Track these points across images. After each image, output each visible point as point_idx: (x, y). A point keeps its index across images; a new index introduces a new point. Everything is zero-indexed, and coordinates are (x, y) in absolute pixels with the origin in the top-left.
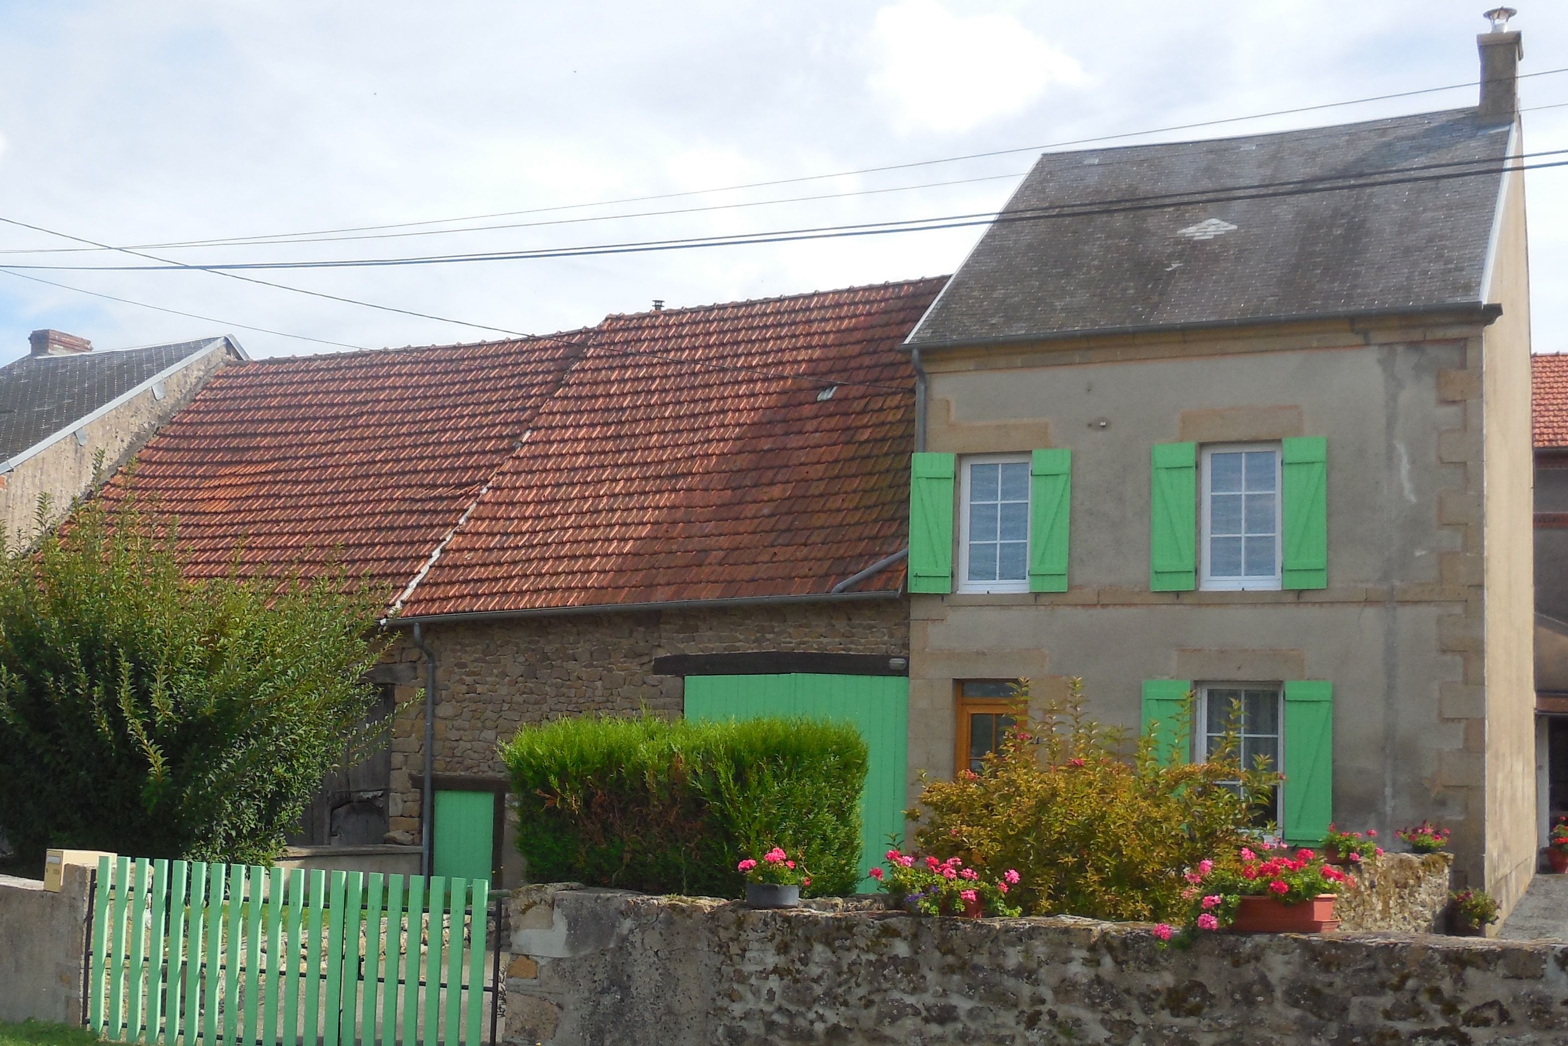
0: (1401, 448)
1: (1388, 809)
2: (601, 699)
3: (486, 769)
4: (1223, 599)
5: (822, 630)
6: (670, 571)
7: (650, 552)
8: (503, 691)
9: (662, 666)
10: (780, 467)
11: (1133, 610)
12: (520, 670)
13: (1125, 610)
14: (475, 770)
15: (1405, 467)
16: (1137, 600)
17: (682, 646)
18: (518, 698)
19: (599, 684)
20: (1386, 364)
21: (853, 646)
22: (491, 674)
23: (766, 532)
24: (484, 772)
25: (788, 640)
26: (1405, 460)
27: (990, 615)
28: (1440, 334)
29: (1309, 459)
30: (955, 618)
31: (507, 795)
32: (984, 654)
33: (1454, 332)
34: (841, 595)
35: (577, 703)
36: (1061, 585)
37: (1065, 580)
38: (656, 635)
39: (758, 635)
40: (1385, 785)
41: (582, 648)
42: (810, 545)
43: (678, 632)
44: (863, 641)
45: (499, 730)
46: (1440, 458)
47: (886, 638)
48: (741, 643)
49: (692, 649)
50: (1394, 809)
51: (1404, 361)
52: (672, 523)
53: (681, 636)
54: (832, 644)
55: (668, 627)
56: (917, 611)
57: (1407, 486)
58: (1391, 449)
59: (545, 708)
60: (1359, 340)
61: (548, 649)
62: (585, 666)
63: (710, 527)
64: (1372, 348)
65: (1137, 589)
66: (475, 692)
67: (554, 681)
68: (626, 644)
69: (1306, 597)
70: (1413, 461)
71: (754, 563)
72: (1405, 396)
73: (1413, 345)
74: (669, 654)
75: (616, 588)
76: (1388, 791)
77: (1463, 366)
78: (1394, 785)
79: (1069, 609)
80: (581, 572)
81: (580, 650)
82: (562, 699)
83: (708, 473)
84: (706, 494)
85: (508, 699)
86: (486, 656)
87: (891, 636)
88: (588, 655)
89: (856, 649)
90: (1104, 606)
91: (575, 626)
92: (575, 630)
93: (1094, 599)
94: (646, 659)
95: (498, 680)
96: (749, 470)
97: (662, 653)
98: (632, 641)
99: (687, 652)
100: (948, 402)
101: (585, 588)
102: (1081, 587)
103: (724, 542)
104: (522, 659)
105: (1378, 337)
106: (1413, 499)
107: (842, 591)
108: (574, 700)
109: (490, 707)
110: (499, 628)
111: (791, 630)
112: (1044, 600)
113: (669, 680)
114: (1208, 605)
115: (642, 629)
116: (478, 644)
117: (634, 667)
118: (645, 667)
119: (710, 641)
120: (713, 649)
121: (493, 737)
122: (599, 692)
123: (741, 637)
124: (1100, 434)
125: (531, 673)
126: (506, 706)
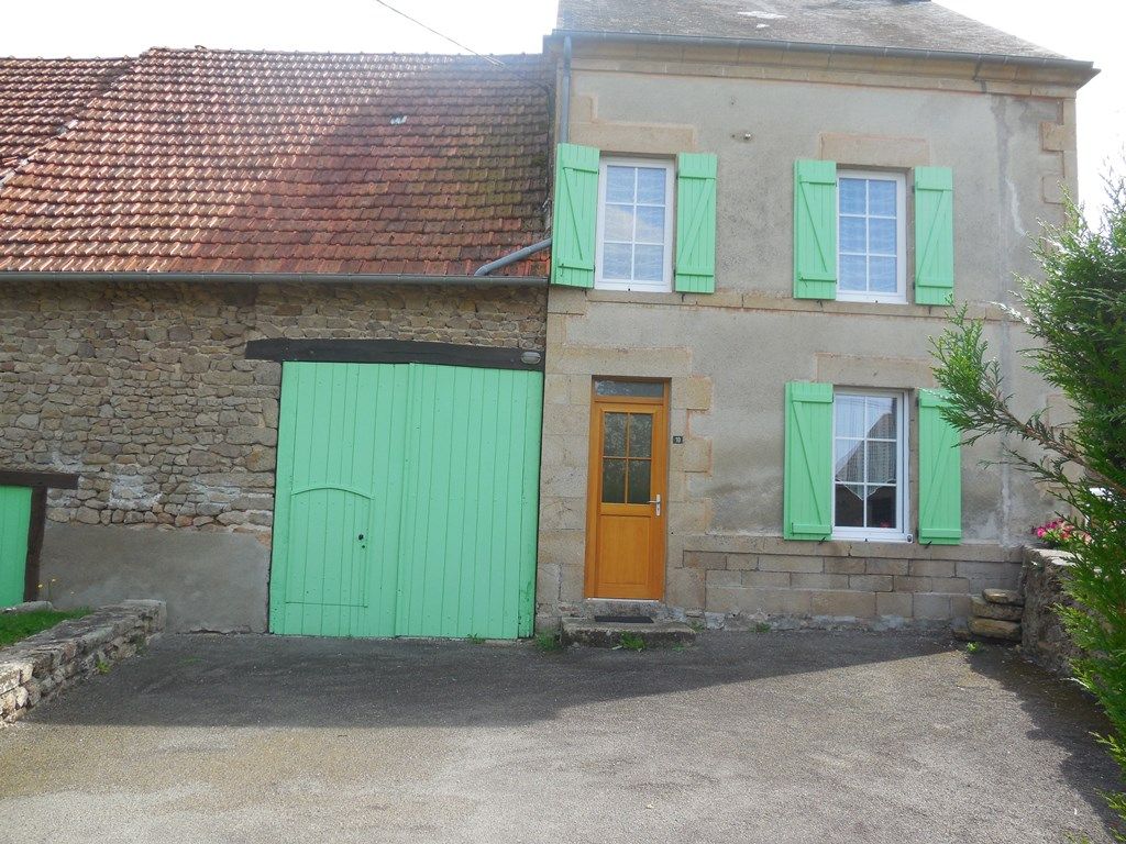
0: (1012, 186)
1: (1006, 509)
2: (179, 383)
3: (23, 459)
4: (858, 310)
5: (447, 320)
6: (270, 246)
7: (242, 228)
8: (52, 369)
9: (256, 350)
10: (369, 170)
11: (775, 315)
12: (71, 347)
13: (768, 314)
14: (7, 460)
15: (1015, 203)
16: (779, 305)
17: (281, 329)
18: (70, 379)
19: (177, 366)
20: (998, 112)
21: (480, 338)
22: (35, 351)
23: (374, 220)
24: (19, 463)
25: (408, 328)
26: (1015, 196)
27: (632, 312)
28: (1043, 91)
29: (939, 188)
30: (594, 313)
31: (50, 491)
32: (626, 352)
33: (1055, 92)
34: (487, 279)
35: (148, 387)
36: (707, 286)
37: (711, 281)
38: (251, 315)
39: (372, 321)
40: (1002, 487)
41: (158, 325)
42: (428, 233)
43: (276, 314)
44: (491, 333)
45: (42, 415)
46: (1044, 199)
47: (517, 331)
48: (351, 329)
49: (294, 333)
50: (1010, 508)
51: (1013, 111)
52: (260, 206)
53: (281, 318)
54: (458, 335)
55: (265, 308)
56: (556, 304)
57: (1017, 221)
58: (1003, 185)
59: (106, 391)
60: (977, 87)
61: (111, 324)
62: (160, 346)
63: (306, 212)
64: (987, 96)
65: (779, 296)
66: (12, 370)
67: (119, 361)
68: (213, 323)
69: (935, 312)
70: (1021, 199)
71: (369, 244)
72: (1013, 141)
73: (1019, 98)
74: (265, 337)
75: (207, 258)
76: (1005, 492)
77: (1060, 121)
78: (1009, 487)
79: (712, 310)
80: (159, 241)
81: (154, 327)
82: (129, 382)
83: (290, 168)
84: (291, 185)
85: (57, 379)
86: (28, 329)
87: (523, 328)
88: (164, 333)
89: (483, 341)
90: (747, 309)
91: (147, 301)
92: (148, 305)
93: (737, 302)
94: (237, 341)
95: (44, 357)
96: (335, 169)
97: (256, 336)
98: (220, 321)
99: (288, 336)
100: (591, 100)
101: (167, 256)
102: (725, 290)
103: (330, 225)
104: (76, 335)
105: (993, 87)
106: (1022, 232)
107: (487, 274)
108: (144, 384)
109: (32, 387)
110: (49, 298)
111: (411, 318)
112: (688, 299)
113: (265, 366)
114: (846, 314)
115: (233, 308)
116: (19, 315)
117: (222, 349)
118: (236, 350)
119: (315, 325)
120: (319, 334)
121: (36, 422)
122: (177, 375)
123: (352, 323)
124: (743, 145)
125: (89, 350)
126: (53, 388)
